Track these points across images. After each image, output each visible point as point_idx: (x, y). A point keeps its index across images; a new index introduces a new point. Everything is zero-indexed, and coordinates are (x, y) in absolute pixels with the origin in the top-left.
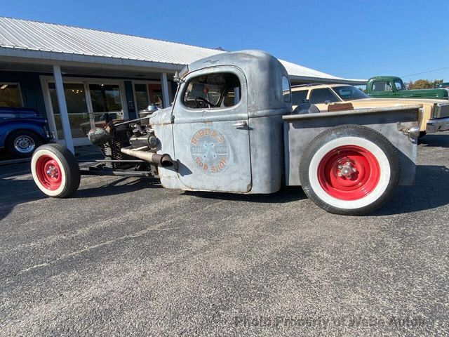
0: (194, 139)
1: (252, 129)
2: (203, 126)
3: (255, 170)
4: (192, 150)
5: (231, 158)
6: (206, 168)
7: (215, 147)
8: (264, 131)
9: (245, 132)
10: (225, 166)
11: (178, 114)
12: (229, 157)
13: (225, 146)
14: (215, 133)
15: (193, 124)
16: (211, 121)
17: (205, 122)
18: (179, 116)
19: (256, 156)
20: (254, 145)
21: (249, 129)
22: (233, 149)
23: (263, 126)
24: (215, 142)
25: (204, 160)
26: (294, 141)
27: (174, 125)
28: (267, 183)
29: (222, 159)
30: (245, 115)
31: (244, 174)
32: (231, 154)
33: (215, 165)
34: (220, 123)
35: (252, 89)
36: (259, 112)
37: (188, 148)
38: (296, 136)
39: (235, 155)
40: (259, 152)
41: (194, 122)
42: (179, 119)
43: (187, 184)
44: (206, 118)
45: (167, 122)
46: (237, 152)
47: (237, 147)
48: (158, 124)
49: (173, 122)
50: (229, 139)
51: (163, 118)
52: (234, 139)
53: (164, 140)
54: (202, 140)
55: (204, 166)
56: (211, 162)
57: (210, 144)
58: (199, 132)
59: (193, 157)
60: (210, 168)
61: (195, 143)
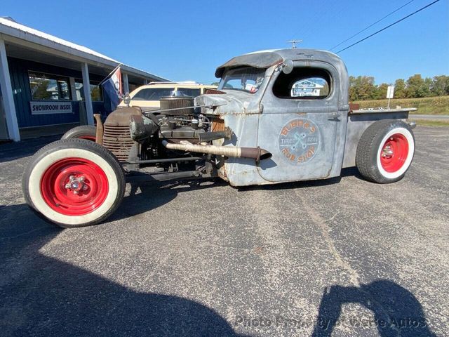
0: (284, 130)
1: (339, 121)
2: (297, 118)
3: (336, 156)
4: (280, 141)
5: (319, 147)
6: (293, 158)
7: (307, 137)
10: (312, 155)
11: (268, 104)
12: (317, 146)
13: (316, 136)
14: (308, 124)
15: (285, 115)
17: (299, 112)
18: (269, 106)
19: (338, 144)
20: (338, 135)
22: (323, 138)
23: (345, 118)
24: (307, 132)
25: (292, 151)
27: (261, 115)
29: (311, 149)
30: (337, 108)
32: (320, 143)
34: (314, 115)
36: (345, 106)
37: (277, 139)
39: (323, 144)
42: (269, 109)
43: (268, 177)
44: (301, 108)
45: (253, 111)
46: (325, 141)
47: (326, 136)
48: (234, 114)
49: (261, 112)
50: (320, 129)
51: (246, 107)
52: (324, 129)
53: (244, 131)
54: (293, 131)
55: (290, 157)
56: (299, 153)
57: (302, 134)
58: (292, 122)
59: (281, 148)
60: (297, 159)
61: (286, 133)
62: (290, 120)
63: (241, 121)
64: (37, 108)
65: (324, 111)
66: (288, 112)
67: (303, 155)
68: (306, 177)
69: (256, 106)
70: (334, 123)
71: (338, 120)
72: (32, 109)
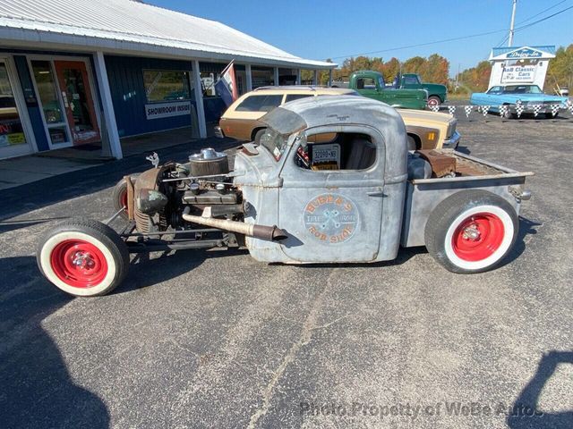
0: (310, 206)
1: (386, 196)
2: (326, 193)
3: (384, 237)
4: (306, 219)
5: (358, 227)
6: (324, 238)
7: (339, 216)
8: (397, 197)
10: (349, 235)
11: (289, 177)
12: (355, 227)
13: (353, 215)
14: (341, 200)
15: (310, 190)
16: (336, 187)
17: (328, 187)
18: (290, 180)
19: (387, 223)
20: (386, 213)
22: (362, 217)
23: (397, 192)
24: (340, 210)
25: (322, 230)
26: (417, 203)
27: (281, 190)
28: (393, 249)
29: (347, 228)
30: (381, 181)
31: (371, 242)
32: (359, 222)
34: (348, 190)
35: (391, 154)
36: (396, 179)
37: (302, 217)
38: (419, 198)
39: (363, 224)
40: (391, 219)
42: (290, 182)
43: (294, 256)
44: (331, 183)
45: (271, 185)
46: (366, 220)
47: (366, 215)
48: (252, 186)
49: (281, 186)
50: (358, 206)
51: (264, 180)
52: (364, 207)
53: (263, 205)
54: (323, 207)
55: (321, 236)
56: (332, 231)
57: (333, 212)
58: (319, 198)
59: (307, 227)
60: (329, 238)
61: (311, 210)
62: (318, 196)
63: (260, 194)
64: (152, 112)
65: (363, 186)
66: (314, 186)
67: (336, 234)
68: (343, 260)
69: (274, 180)
70: (379, 199)
71: (383, 195)
72: (147, 113)
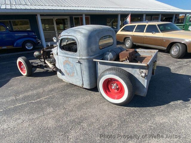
0: (64, 63)
2: (66, 59)
3: (84, 79)
6: (68, 75)
8: (86, 65)
9: (79, 64)
10: (74, 76)
13: (74, 68)
14: (70, 63)
16: (68, 57)
18: (59, 53)
20: (83, 70)
21: (81, 63)
24: (70, 66)
25: (68, 72)
26: (100, 69)
28: (88, 85)
29: (73, 73)
30: (79, 58)
31: (80, 80)
32: (76, 72)
33: (71, 74)
34: (71, 59)
35: (81, 48)
36: (84, 58)
37: (63, 66)
38: (100, 67)
39: (77, 72)
40: (85, 73)
41: (63, 56)
47: (77, 69)
49: (57, 55)
52: (76, 66)
58: (65, 61)
59: (65, 70)
65: (74, 58)
